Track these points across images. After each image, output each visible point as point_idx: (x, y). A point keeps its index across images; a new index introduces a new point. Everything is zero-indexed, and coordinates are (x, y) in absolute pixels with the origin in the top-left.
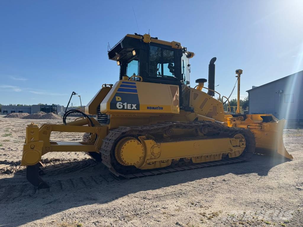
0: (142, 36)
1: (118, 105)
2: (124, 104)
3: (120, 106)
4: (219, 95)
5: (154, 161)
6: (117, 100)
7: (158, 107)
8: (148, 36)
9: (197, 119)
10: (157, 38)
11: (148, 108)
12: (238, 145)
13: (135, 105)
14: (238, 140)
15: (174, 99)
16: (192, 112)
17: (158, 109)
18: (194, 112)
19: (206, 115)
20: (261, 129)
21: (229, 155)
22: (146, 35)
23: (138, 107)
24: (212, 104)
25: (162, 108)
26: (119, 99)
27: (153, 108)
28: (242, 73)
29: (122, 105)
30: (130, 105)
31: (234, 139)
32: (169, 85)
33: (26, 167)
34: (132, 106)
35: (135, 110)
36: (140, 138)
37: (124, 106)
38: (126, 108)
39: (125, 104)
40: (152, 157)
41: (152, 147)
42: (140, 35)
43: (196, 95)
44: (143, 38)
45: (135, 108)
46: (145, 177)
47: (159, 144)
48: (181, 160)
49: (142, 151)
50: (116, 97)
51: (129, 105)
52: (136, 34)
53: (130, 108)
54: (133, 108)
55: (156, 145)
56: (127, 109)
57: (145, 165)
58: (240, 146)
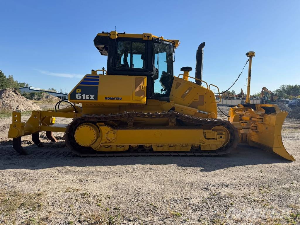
0: (109, 33)
1: (77, 96)
2: (82, 95)
3: (79, 97)
4: (206, 83)
5: (109, 145)
6: (77, 91)
7: (116, 98)
8: (114, 32)
9: (173, 109)
10: (124, 33)
11: (106, 98)
12: (216, 138)
13: (93, 96)
14: (215, 132)
15: (138, 89)
16: (168, 102)
17: (116, 99)
18: (169, 102)
19: (189, 105)
20: (262, 122)
21: (201, 147)
22: (112, 32)
23: (96, 98)
24: (197, 94)
25: (121, 99)
26: (79, 91)
27: (112, 99)
28: (254, 56)
29: (81, 96)
30: (89, 96)
31: (211, 131)
32: (135, 77)
33: (12, 139)
34: (90, 97)
35: (93, 100)
36: (99, 124)
37: (82, 97)
38: (84, 98)
39: (84, 95)
40: (107, 141)
41: (108, 133)
42: (107, 33)
43: (178, 85)
44: (110, 35)
45: (93, 99)
46: (97, 157)
47: (116, 131)
48: (141, 147)
49: (94, 136)
50: (77, 89)
51: (87, 96)
52: (103, 32)
53: (89, 99)
54: (91, 99)
55: (112, 132)
56: (85, 100)
57: (100, 148)
58: (216, 139)
